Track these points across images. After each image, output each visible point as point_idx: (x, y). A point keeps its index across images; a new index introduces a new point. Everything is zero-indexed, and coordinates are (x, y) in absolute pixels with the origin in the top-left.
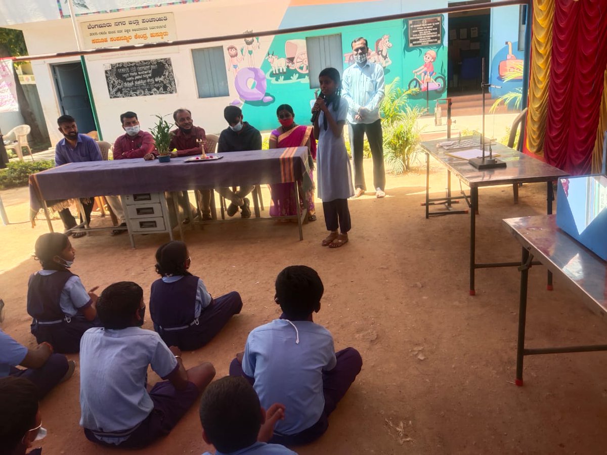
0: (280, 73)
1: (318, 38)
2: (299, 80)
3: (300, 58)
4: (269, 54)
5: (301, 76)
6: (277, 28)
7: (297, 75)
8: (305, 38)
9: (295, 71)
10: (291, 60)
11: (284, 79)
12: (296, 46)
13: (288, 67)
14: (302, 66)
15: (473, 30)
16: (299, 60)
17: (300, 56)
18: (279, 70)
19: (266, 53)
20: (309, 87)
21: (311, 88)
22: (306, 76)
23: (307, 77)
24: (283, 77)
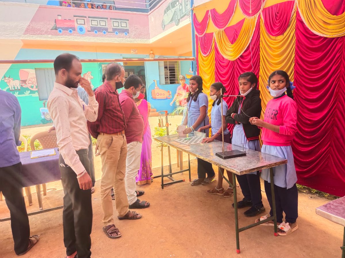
0: (16, 90)
1: (44, 69)
2: (30, 95)
3: (31, 81)
4: (5, 77)
5: (32, 92)
6: (13, 59)
7: (29, 91)
8: (34, 69)
9: (27, 89)
10: (24, 81)
11: (18, 94)
12: (28, 73)
13: (22, 86)
14: (32, 86)
15: (131, 73)
16: (30, 82)
17: (31, 80)
18: (14, 87)
19: (3, 76)
20: (39, 100)
21: (40, 100)
22: (36, 92)
23: (37, 94)
24: (18, 92)
